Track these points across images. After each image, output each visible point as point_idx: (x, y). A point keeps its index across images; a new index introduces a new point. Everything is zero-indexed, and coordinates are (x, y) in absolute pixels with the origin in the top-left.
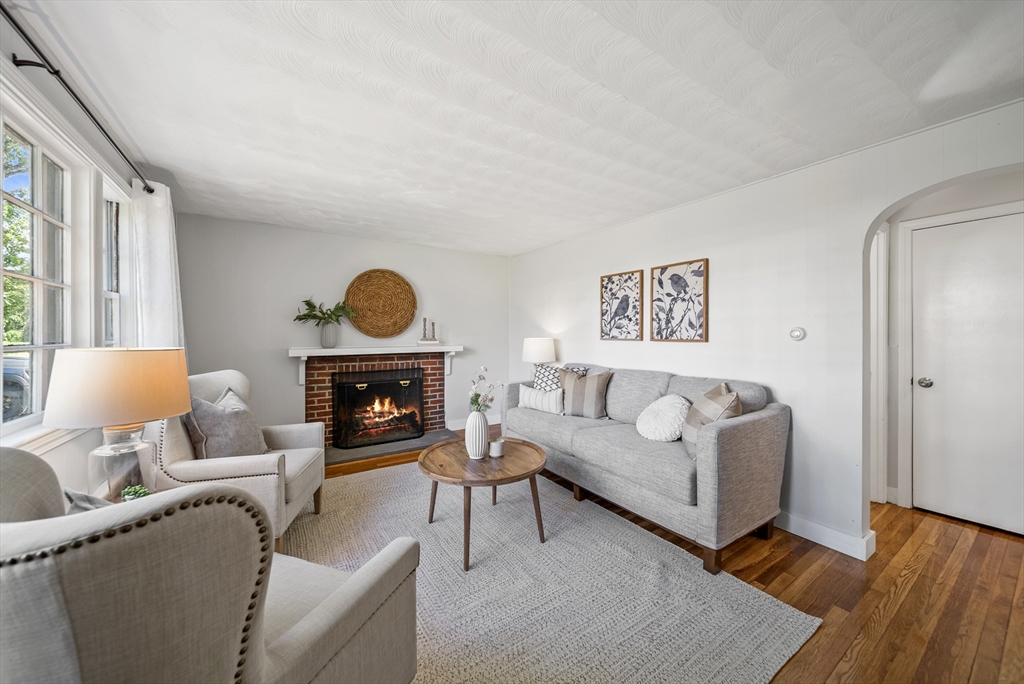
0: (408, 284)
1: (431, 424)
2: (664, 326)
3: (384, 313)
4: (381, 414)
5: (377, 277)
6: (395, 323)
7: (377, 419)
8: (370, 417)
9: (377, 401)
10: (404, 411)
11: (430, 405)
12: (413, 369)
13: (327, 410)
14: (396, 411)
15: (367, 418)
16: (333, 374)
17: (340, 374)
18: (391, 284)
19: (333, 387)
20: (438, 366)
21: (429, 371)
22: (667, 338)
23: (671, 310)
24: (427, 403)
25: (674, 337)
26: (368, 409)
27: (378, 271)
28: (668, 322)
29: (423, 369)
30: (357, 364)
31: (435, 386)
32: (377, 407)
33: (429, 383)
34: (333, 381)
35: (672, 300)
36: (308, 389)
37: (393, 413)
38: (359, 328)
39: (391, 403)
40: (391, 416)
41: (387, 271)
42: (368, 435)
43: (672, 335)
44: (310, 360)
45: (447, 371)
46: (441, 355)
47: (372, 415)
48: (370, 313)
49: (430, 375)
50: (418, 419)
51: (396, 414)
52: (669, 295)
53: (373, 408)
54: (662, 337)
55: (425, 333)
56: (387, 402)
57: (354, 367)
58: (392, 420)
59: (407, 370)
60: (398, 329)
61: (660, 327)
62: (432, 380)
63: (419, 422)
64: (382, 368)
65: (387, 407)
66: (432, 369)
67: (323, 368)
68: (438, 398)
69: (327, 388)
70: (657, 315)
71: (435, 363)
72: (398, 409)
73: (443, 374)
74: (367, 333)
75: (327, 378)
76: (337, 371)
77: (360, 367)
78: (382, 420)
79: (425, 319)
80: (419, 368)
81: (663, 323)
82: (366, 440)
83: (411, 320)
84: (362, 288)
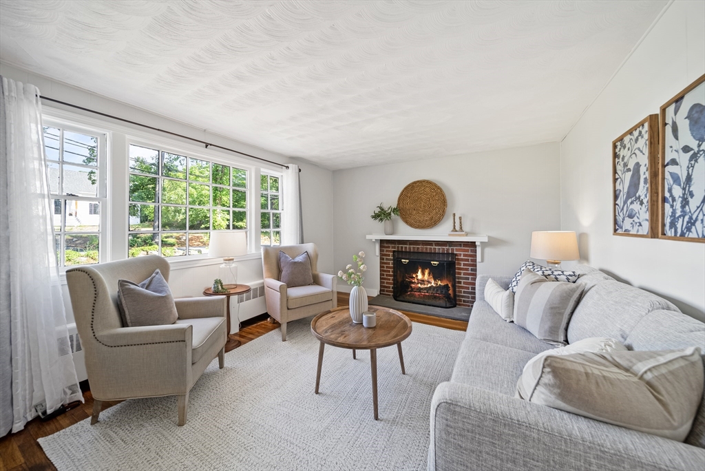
0: (439, 188)
1: (464, 301)
2: (678, 213)
3: (425, 211)
4: (422, 282)
5: (418, 186)
6: (432, 219)
7: (419, 285)
8: (415, 282)
9: (420, 271)
10: (439, 283)
11: (462, 285)
12: (448, 254)
13: (391, 273)
14: (433, 282)
15: (413, 283)
16: (394, 252)
17: (398, 251)
18: (427, 189)
19: (394, 260)
20: (470, 253)
21: (462, 257)
22: (683, 234)
23: (689, 178)
24: (460, 283)
25: (693, 235)
26: (414, 276)
27: (418, 181)
28: (685, 202)
29: (456, 255)
30: (408, 246)
31: (467, 269)
32: (420, 275)
33: (462, 267)
34: (394, 256)
35: (691, 158)
36: (381, 259)
37: (431, 283)
38: (407, 222)
39: (429, 274)
40: (429, 285)
41: (424, 181)
42: (413, 296)
43: (689, 229)
44: (382, 242)
45: (479, 259)
46: (473, 244)
47: (416, 281)
48: (414, 212)
49: (462, 260)
50: (451, 292)
51: (433, 284)
52: (686, 149)
53: (417, 276)
54: (676, 232)
55: (454, 226)
56: (427, 272)
57: (406, 248)
58: (430, 287)
59: (443, 254)
60: (433, 223)
61: (674, 212)
62: (464, 265)
63: (452, 295)
64: (424, 250)
65: (426, 277)
66: (465, 255)
67: (389, 247)
68: (470, 281)
69: (390, 260)
70: (670, 190)
71: (467, 251)
72: (435, 280)
73: (475, 261)
74: (411, 225)
75: (391, 254)
76: (396, 250)
77: (410, 248)
78: (422, 286)
79: (454, 215)
80: (453, 254)
81: (678, 205)
82: (412, 299)
83: (443, 216)
84: (409, 195)
